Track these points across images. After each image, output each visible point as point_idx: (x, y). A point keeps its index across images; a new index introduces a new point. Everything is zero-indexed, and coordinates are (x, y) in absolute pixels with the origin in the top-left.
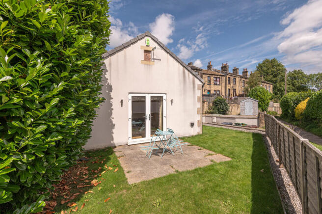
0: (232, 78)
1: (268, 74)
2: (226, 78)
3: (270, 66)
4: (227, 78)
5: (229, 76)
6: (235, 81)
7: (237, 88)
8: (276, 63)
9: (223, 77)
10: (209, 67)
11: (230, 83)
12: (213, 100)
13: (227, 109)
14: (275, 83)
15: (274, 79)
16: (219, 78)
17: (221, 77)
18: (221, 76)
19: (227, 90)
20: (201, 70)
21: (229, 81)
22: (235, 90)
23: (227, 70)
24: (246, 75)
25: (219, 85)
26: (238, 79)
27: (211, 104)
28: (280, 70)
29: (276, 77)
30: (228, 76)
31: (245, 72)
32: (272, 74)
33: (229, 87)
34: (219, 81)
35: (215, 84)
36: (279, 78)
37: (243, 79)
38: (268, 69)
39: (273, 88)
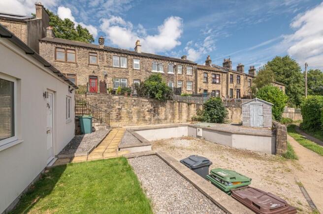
0: (235, 76)
1: (279, 73)
2: (227, 76)
3: (282, 65)
4: (229, 75)
5: (232, 73)
6: (239, 80)
7: (242, 88)
8: (289, 61)
9: (224, 74)
10: (208, 62)
11: (232, 82)
12: (204, 102)
13: (224, 115)
14: (287, 84)
15: (286, 80)
16: (219, 75)
17: (221, 74)
18: (221, 72)
19: (229, 90)
20: (196, 64)
21: (232, 79)
22: (239, 91)
23: (229, 67)
24: (253, 74)
25: (219, 83)
26: (242, 78)
27: (201, 108)
28: (293, 69)
29: (289, 77)
30: (230, 73)
31: (252, 70)
32: (284, 74)
33: (231, 86)
34: (219, 79)
35: (214, 83)
36: (292, 78)
37: (249, 78)
38: (279, 68)
39: (286, 90)
